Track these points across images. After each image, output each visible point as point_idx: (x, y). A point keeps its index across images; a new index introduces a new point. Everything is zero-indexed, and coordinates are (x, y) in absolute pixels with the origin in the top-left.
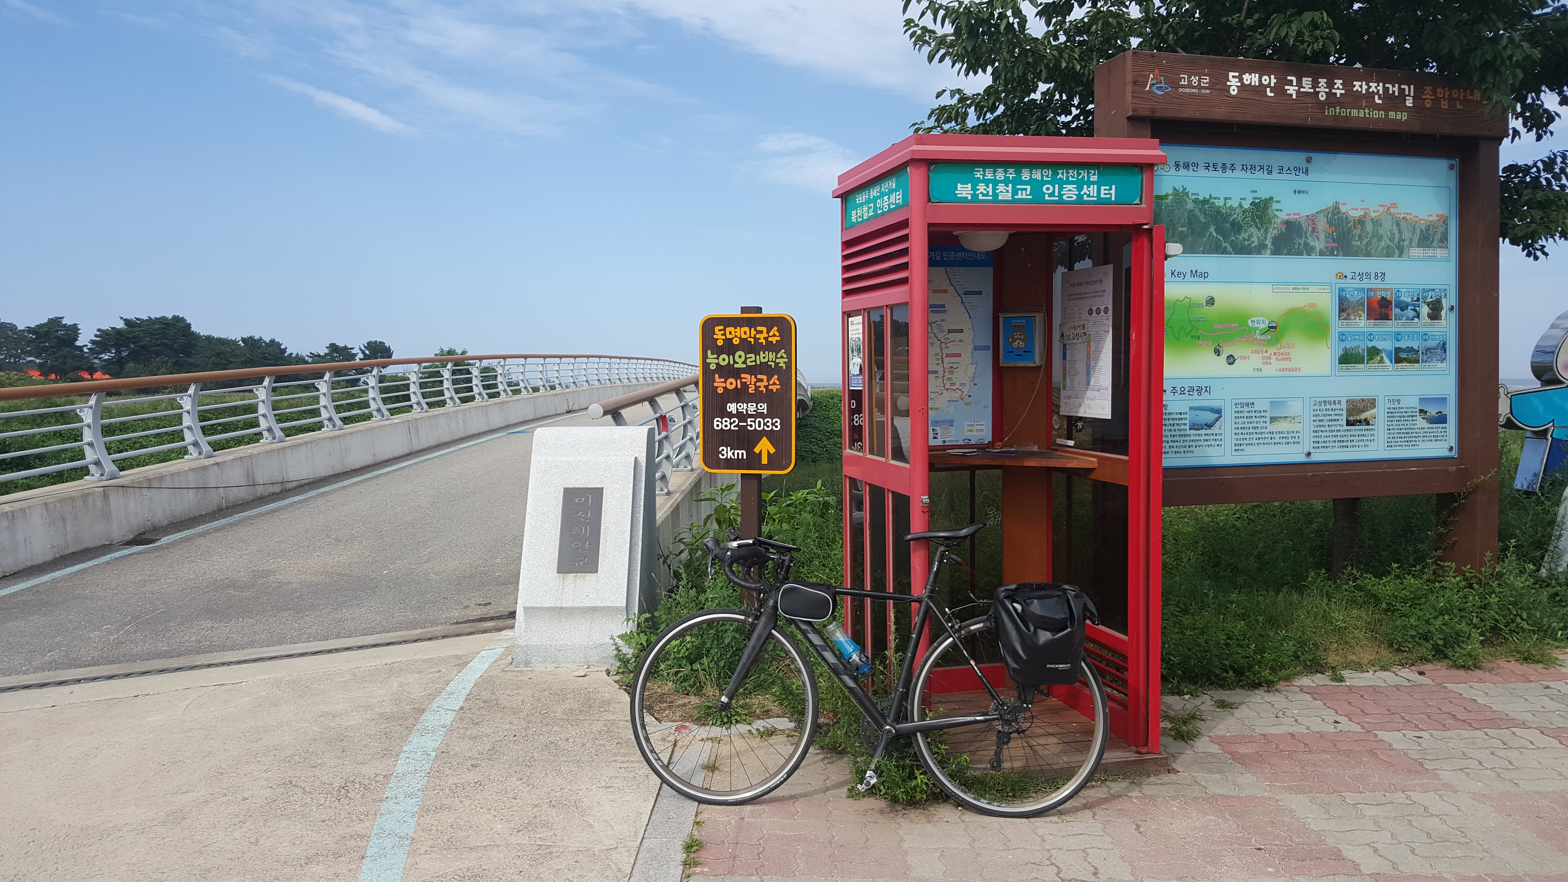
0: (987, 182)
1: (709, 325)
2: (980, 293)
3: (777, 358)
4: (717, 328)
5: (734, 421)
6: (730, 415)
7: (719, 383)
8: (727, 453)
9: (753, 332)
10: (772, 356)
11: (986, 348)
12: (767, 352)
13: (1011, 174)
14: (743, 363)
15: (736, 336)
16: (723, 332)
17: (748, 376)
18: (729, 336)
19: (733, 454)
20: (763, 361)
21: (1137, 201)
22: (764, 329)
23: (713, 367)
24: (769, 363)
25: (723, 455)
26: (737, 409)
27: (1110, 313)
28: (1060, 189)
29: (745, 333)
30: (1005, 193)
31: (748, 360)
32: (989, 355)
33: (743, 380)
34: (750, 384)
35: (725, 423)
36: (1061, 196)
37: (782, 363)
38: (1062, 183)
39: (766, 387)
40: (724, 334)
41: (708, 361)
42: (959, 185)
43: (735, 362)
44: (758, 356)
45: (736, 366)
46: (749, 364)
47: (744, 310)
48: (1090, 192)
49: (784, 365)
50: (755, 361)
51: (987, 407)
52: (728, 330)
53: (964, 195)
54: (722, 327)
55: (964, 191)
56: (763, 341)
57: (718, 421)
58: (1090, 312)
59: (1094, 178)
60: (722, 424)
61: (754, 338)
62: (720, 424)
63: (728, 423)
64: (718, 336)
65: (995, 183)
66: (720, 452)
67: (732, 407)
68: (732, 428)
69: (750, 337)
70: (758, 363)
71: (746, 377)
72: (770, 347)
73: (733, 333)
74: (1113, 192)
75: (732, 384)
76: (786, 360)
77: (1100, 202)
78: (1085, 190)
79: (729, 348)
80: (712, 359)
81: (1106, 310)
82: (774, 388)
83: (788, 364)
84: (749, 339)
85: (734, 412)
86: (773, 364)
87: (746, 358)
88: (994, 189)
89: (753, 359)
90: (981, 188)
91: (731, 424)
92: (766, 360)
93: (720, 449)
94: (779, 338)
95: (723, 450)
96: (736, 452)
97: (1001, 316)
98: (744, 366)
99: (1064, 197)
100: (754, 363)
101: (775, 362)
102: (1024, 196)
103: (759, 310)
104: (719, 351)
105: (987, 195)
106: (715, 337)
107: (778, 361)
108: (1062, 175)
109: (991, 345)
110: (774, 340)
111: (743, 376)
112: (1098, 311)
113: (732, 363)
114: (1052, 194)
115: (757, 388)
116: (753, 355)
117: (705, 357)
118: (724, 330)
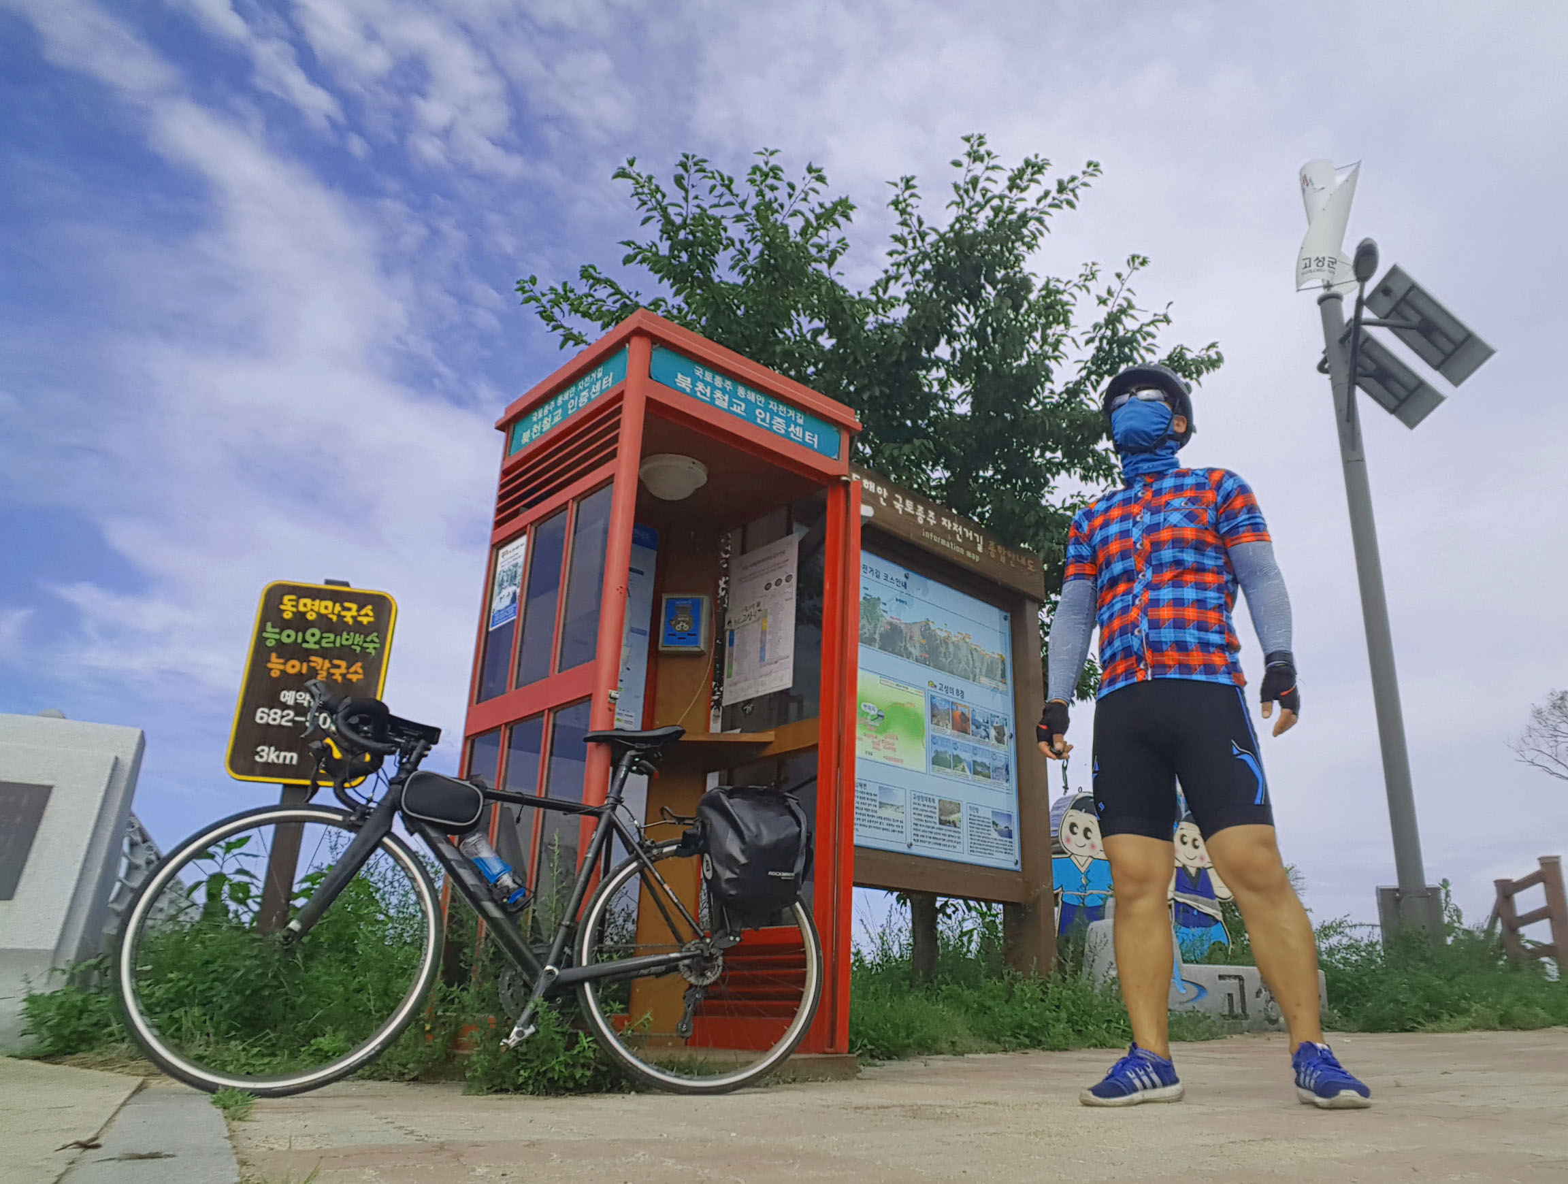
0: (706, 384)
1: (275, 595)
2: (642, 573)
3: (365, 641)
4: (286, 598)
5: (288, 715)
6: (284, 706)
7: (276, 665)
8: (268, 754)
9: (338, 608)
10: (358, 639)
11: (643, 633)
12: (352, 634)
13: (728, 384)
14: (315, 643)
15: (312, 610)
16: (294, 603)
17: (319, 660)
18: (302, 609)
19: (278, 757)
20: (344, 643)
21: (835, 457)
22: (354, 607)
23: (271, 643)
24: (354, 647)
25: (261, 756)
26: (296, 699)
27: (794, 581)
28: (772, 419)
29: (326, 608)
30: (722, 401)
31: (324, 641)
32: (645, 640)
33: (312, 664)
34: (322, 669)
35: (273, 716)
36: (771, 424)
37: (371, 648)
38: (773, 414)
39: (344, 676)
40: (296, 606)
41: (265, 635)
42: (680, 375)
43: (305, 641)
44: (338, 638)
45: (305, 645)
46: (324, 644)
47: (328, 582)
48: (797, 432)
49: (373, 652)
50: (334, 643)
51: (638, 697)
52: (303, 601)
53: (683, 386)
54: (294, 597)
55: (683, 382)
56: (349, 620)
57: (263, 712)
58: (768, 587)
59: (800, 421)
60: (269, 715)
61: (339, 616)
62: (263, 716)
63: (278, 717)
64: (288, 607)
65: (714, 387)
66: (257, 753)
67: (288, 697)
68: (284, 723)
69: (333, 613)
70: (338, 645)
71: (317, 661)
72: (358, 627)
73: (309, 607)
74: (816, 440)
75: (294, 667)
76: (377, 646)
77: (804, 444)
78: (792, 428)
79: (300, 622)
80: (272, 635)
81: (788, 579)
82: (354, 678)
83: (380, 651)
84: (330, 616)
85: (291, 702)
86: (358, 649)
87: (322, 638)
88: (712, 393)
89: (332, 639)
90: (700, 386)
91: (282, 717)
92: (350, 642)
93: (259, 749)
94: (372, 619)
95: (263, 751)
96: (283, 754)
97: (665, 597)
98: (317, 647)
99: (774, 427)
100: (331, 645)
101: (361, 647)
102: (739, 411)
103: (347, 584)
104: (284, 625)
105: (705, 395)
106: (282, 607)
107: (365, 645)
108: (773, 405)
109: (648, 630)
110: (365, 620)
111: (312, 658)
112: (778, 583)
113: (299, 640)
114: (763, 420)
115: (330, 675)
116: (332, 636)
117: (262, 629)
118: (297, 601)
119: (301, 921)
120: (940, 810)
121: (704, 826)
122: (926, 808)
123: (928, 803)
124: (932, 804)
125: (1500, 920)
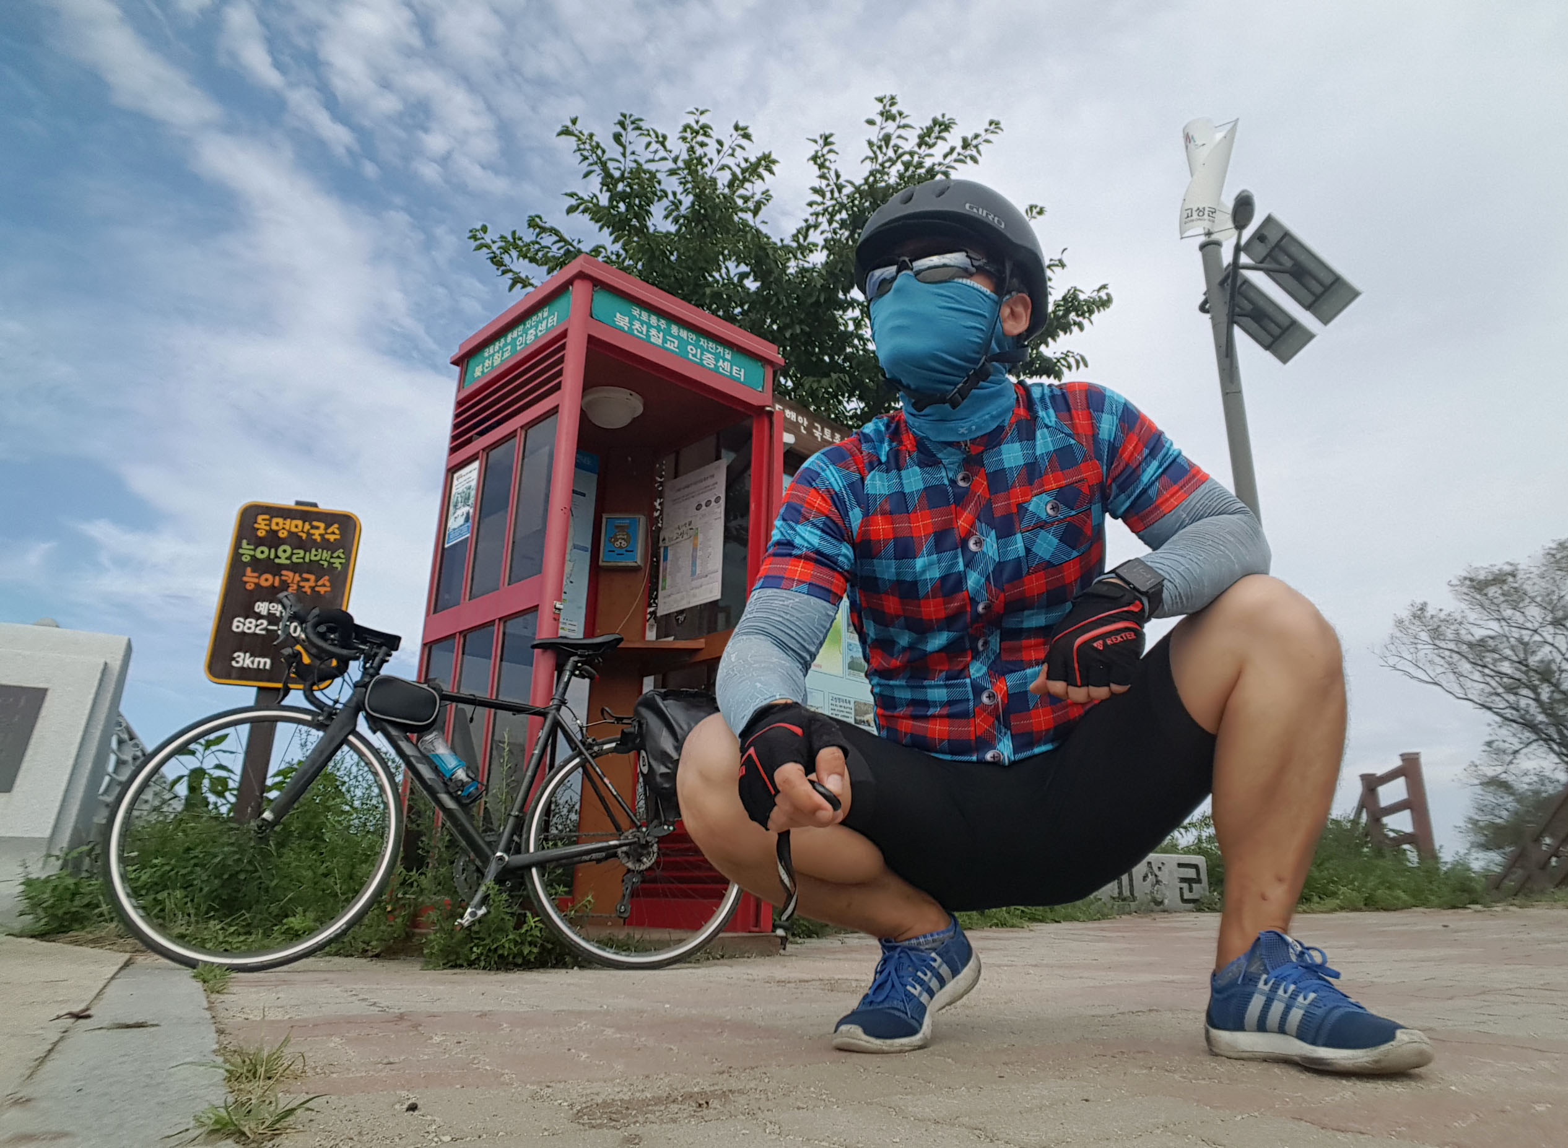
0: (642, 323)
1: (250, 514)
2: (584, 495)
3: (332, 557)
4: (260, 518)
5: (262, 624)
6: (259, 616)
7: (251, 578)
8: (244, 660)
9: (307, 526)
10: (326, 555)
11: (585, 549)
12: (320, 550)
13: (663, 324)
14: (287, 559)
15: (283, 528)
16: (267, 522)
17: (291, 574)
18: (274, 527)
19: (253, 662)
20: (313, 558)
21: (760, 389)
22: (322, 525)
23: (246, 559)
24: (321, 562)
25: (237, 662)
26: (269, 610)
27: (722, 502)
28: (702, 354)
29: (296, 527)
30: (656, 339)
31: (295, 557)
32: (587, 556)
33: (284, 578)
34: (292, 582)
35: (248, 625)
36: (701, 359)
37: (337, 563)
38: (703, 350)
39: (313, 588)
40: (269, 525)
41: (241, 551)
42: (618, 315)
43: (277, 556)
44: (308, 554)
45: (277, 561)
46: (294, 559)
47: (298, 503)
48: (725, 367)
49: (339, 567)
50: (304, 558)
51: (580, 608)
52: (275, 520)
53: (622, 324)
54: (267, 517)
55: (622, 321)
56: (318, 538)
57: (239, 621)
58: (699, 507)
59: (728, 357)
60: (244, 625)
61: (308, 533)
62: (239, 625)
63: (253, 626)
64: (262, 525)
65: (649, 326)
66: (234, 659)
67: (262, 607)
68: (258, 631)
69: (303, 531)
70: (307, 560)
71: (288, 575)
72: (326, 545)
73: (281, 526)
74: (742, 373)
75: (267, 580)
76: (343, 561)
77: (731, 378)
78: (720, 363)
79: (273, 540)
80: (247, 551)
81: (717, 500)
82: (322, 590)
83: (346, 566)
84: (301, 534)
85: (264, 613)
86: (326, 564)
87: (293, 554)
88: (648, 331)
89: (302, 555)
90: (637, 325)
91: (257, 626)
92: (318, 558)
93: (236, 655)
94: (338, 537)
95: (239, 656)
96: (257, 659)
97: (605, 516)
98: (288, 562)
99: (705, 362)
100: (301, 560)
101: (329, 562)
102: (672, 347)
103: (315, 505)
104: (259, 542)
105: (642, 333)
106: (256, 526)
107: (332, 560)
108: (703, 342)
109: (589, 546)
110: (332, 538)
111: (284, 572)
112: (708, 503)
113: (272, 556)
114: (695, 355)
115: (300, 587)
116: (302, 552)
117: (237, 545)
118: (270, 520)
119: (272, 811)
120: (855, 710)
121: (640, 725)
122: (843, 709)
123: (845, 704)
124: (848, 705)
125: (1365, 810)
